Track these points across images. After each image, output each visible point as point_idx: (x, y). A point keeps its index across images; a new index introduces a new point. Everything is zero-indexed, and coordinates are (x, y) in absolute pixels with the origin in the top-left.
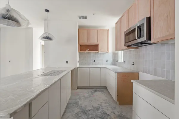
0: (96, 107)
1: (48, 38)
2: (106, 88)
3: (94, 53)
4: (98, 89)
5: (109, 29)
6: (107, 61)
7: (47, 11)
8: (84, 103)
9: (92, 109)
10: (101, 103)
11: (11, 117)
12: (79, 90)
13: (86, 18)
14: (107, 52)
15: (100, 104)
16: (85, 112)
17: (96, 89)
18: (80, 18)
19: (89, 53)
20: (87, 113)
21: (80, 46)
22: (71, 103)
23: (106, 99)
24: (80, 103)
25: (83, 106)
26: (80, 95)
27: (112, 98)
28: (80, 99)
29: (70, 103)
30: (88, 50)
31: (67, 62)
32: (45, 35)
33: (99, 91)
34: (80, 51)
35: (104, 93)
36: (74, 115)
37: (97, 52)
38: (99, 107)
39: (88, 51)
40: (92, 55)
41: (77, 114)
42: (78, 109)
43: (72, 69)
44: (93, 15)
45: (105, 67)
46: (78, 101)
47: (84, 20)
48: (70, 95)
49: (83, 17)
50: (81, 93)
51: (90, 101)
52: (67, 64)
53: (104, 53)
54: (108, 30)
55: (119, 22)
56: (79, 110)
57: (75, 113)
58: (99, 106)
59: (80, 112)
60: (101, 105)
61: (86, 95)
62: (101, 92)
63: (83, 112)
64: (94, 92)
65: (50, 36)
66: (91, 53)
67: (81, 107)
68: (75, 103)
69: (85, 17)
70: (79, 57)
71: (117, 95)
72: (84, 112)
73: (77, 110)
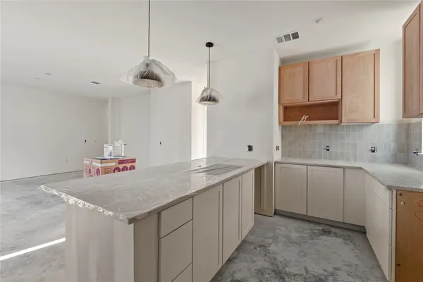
0: (315, 274)
1: (211, 99)
2: (361, 231)
3: (324, 125)
4: (333, 230)
5: (378, 50)
6: (374, 151)
7: (210, 45)
8: (284, 254)
9: (302, 275)
10: (336, 269)
11: (130, 223)
12: (276, 218)
13: (296, 36)
14: (373, 123)
15: (330, 269)
16: (283, 275)
17: (327, 228)
18: (280, 40)
19: (310, 125)
20: (287, 280)
21: (286, 108)
22: (254, 244)
23: (357, 265)
24: (273, 248)
25: (280, 258)
26: (278, 231)
27: (379, 267)
28: (275, 239)
29: (251, 243)
30: (305, 117)
31: (250, 148)
32: (205, 95)
33: (336, 237)
34: (285, 120)
35: (354, 244)
36: (253, 270)
37: (335, 122)
38: (327, 279)
39: (308, 119)
40: (320, 130)
41: (260, 272)
42: (265, 260)
43: (258, 165)
44: (317, 22)
45: (360, 168)
46: (271, 244)
47: (293, 41)
48: (251, 224)
49: (287, 37)
50: (283, 228)
51: (302, 254)
52: (252, 152)
53: (362, 125)
54: (376, 54)
55: (417, 18)
56: (266, 265)
57: (256, 268)
58: (326, 273)
59: (268, 269)
60: (332, 274)
61: (294, 235)
62: (341, 240)
63: (276, 274)
64: (320, 234)
65: (213, 94)
66: (316, 125)
67: (275, 259)
68: (261, 246)
69: (292, 34)
70: (283, 137)
71: (398, 265)
72: (279, 274)
73: (261, 263)
